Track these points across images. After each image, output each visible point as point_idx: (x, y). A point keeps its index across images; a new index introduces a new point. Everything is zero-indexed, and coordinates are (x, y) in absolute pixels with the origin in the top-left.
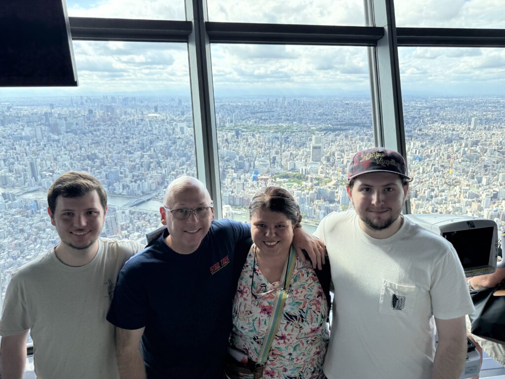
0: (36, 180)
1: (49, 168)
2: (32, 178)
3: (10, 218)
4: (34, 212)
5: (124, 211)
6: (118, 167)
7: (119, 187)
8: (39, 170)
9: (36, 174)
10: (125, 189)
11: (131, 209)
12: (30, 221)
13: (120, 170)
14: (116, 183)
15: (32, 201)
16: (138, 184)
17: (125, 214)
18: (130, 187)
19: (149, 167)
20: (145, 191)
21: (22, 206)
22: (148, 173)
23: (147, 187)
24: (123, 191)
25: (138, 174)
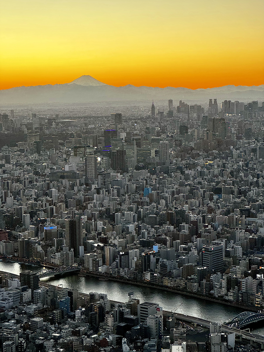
0: (76, 253)
1: (100, 234)
2: (70, 250)
3: (25, 321)
4: (64, 314)
5: (225, 336)
6: (222, 241)
7: (221, 284)
8: (83, 236)
9: (77, 244)
10: (231, 289)
11: (240, 334)
12: (57, 331)
13: (226, 248)
14: (216, 274)
15: (64, 293)
16: (259, 281)
17: (227, 342)
18: (243, 286)
21: (47, 301)
24: (227, 292)
25: (261, 260)
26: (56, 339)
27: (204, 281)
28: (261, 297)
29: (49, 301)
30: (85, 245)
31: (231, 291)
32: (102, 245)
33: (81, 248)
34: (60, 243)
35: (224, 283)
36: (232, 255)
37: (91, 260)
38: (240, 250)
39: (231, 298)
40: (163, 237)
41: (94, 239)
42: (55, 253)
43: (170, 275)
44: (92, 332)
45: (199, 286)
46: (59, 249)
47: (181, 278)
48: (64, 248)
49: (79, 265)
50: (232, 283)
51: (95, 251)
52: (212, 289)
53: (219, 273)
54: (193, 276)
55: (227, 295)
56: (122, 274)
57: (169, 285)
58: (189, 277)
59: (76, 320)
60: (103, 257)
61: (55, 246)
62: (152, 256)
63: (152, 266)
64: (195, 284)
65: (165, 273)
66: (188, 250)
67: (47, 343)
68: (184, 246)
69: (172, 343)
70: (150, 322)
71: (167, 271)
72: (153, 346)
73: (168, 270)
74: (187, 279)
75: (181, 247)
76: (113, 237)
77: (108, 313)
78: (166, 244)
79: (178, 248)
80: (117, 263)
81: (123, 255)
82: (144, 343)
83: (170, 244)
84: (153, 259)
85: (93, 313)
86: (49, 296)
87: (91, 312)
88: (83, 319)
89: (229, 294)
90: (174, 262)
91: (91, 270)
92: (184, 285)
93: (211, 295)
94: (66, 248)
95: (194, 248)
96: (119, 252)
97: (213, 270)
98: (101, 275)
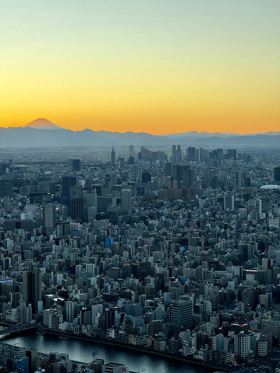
0: (34, 309)
1: (60, 287)
2: (27, 305)
6: (191, 296)
7: (190, 342)
8: (42, 289)
9: (36, 299)
13: (195, 302)
14: (185, 331)
15: (22, 353)
16: (230, 338)
18: (213, 344)
19: (255, 302)
20: (245, 357)
21: (3, 361)
22: (252, 315)
23: (249, 347)
24: (196, 350)
25: (232, 316)
27: (173, 339)
28: (233, 355)
29: (5, 362)
30: (44, 299)
31: (201, 349)
32: (62, 299)
33: (40, 304)
34: (17, 298)
35: (194, 341)
36: (201, 310)
37: (50, 316)
38: (209, 305)
39: (201, 357)
40: (128, 291)
41: (53, 293)
42: (10, 309)
43: (136, 332)
45: (168, 344)
46: (15, 305)
47: (147, 335)
48: (21, 304)
49: (37, 322)
50: (203, 341)
51: (55, 306)
52: (181, 348)
53: (188, 330)
54: (160, 334)
55: (196, 354)
56: (84, 331)
57: (135, 343)
58: (156, 335)
60: (64, 313)
61: (10, 301)
62: (116, 312)
63: (117, 323)
64: (163, 342)
66: (154, 305)
68: (150, 300)
71: (132, 329)
73: (134, 328)
74: (154, 336)
75: (147, 302)
76: (74, 292)
78: (131, 299)
79: (144, 303)
80: (79, 319)
81: (85, 310)
83: (135, 298)
84: (117, 315)
86: (6, 356)
89: (199, 352)
90: (141, 318)
91: (51, 328)
92: (151, 344)
93: (180, 354)
94: (23, 304)
95: (160, 303)
96: (81, 307)
97: (182, 327)
98: (62, 333)
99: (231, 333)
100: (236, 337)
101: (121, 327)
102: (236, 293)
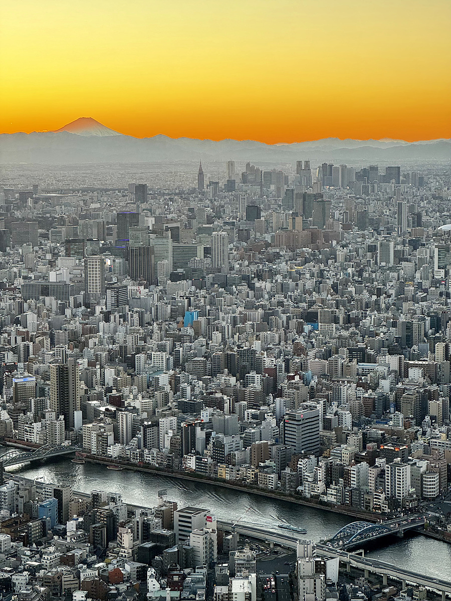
0: (69, 424)
1: (109, 390)
2: (57, 418)
4: (47, 528)
5: (322, 563)
6: (318, 403)
7: (316, 475)
8: (82, 393)
9: (71, 407)
10: (332, 484)
11: (346, 559)
12: (34, 557)
13: (325, 413)
14: (308, 458)
15: (48, 492)
16: (379, 469)
17: (325, 573)
18: (352, 479)
19: (421, 411)
20: (401, 498)
21: (17, 506)
22: (416, 432)
23: (409, 482)
24: (325, 488)
25: (382, 435)
26: (33, 571)
27: (288, 470)
28: (383, 496)
29: (21, 507)
30: (84, 408)
31: (333, 486)
32: (113, 409)
33: (78, 415)
34: (41, 407)
35: (321, 474)
36: (334, 424)
37: (94, 435)
38: (348, 418)
39: (332, 499)
40: (218, 395)
41: (99, 398)
42: (31, 424)
43: (229, 461)
44: (94, 558)
45: (279, 478)
46: (39, 417)
47: (248, 465)
48: (47, 415)
49: (73, 444)
50: (334, 474)
51: (102, 419)
52: (301, 484)
53: (312, 457)
54: (268, 462)
55: (325, 493)
56: (148, 458)
57: (228, 477)
58: (262, 464)
59: (68, 539)
60: (116, 430)
61: (31, 411)
62: (198, 429)
63: (199, 446)
64: (272, 476)
65: (221, 456)
66: (259, 418)
67: (17, 577)
68: (253, 410)
69: (233, 575)
70: (196, 541)
71: (224, 454)
72: (199, 581)
73: (226, 453)
74: (258, 467)
75: (248, 414)
76: (132, 396)
77: (123, 525)
78: (222, 409)
79: (244, 414)
80: (139, 439)
81: (149, 426)
82: (184, 577)
83: (230, 408)
84: (200, 434)
85: (97, 525)
86: (22, 497)
87: (95, 523)
88: (79, 537)
89: (330, 491)
90: (237, 438)
91: (95, 453)
92: (253, 478)
93: (299, 493)
94: (50, 415)
95: (270, 414)
96: (142, 421)
97: (303, 452)
98: (112, 461)
99: (380, 461)
100: (388, 468)
101: (205, 452)
102: (392, 398)
